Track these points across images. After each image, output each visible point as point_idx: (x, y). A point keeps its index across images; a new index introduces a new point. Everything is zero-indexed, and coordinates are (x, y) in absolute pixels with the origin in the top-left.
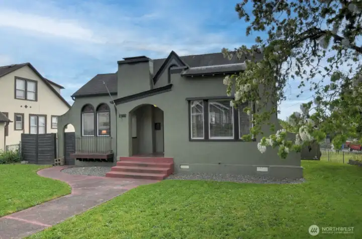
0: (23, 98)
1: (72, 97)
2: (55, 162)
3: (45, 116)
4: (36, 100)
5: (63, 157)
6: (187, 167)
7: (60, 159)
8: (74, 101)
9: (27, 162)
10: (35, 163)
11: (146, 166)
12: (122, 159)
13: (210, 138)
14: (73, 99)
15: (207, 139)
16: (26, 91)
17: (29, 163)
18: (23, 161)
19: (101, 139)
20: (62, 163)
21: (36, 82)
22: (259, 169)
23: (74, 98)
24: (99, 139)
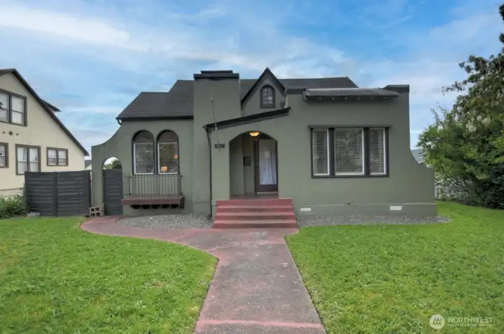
0: (6, 120)
1: (117, 119)
2: (91, 212)
3: (39, 148)
4: (25, 123)
5: (102, 205)
6: (309, 209)
7: (99, 206)
8: (119, 126)
9: (38, 214)
10: (54, 215)
11: (261, 210)
12: (219, 203)
13: (337, 174)
14: (119, 123)
15: (332, 175)
16: (10, 111)
17: (41, 215)
18: (29, 212)
19: (164, 178)
20: (102, 214)
21: (25, 99)
22: (393, 208)
23: (120, 121)
24: (161, 178)
